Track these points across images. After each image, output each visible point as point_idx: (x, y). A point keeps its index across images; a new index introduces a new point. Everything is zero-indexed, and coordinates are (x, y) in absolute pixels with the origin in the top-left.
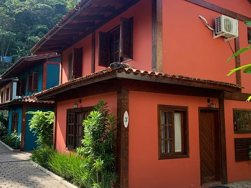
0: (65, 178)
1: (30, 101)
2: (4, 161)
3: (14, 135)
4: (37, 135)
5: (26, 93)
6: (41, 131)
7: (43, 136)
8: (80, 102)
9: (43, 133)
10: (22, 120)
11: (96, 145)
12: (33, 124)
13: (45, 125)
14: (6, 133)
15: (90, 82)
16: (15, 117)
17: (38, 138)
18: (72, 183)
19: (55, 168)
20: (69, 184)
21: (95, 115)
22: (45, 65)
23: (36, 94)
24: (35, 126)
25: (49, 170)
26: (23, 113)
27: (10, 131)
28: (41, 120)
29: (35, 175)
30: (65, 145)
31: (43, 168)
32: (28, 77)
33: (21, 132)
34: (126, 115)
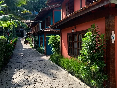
0: (69, 72)
1: (47, 31)
2: (37, 60)
3: (41, 48)
4: (52, 47)
5: (46, 27)
6: (54, 45)
7: (55, 48)
8: (76, 28)
9: (55, 47)
10: (45, 40)
11: (91, 55)
12: (50, 42)
13: (56, 43)
14: (38, 47)
15: (85, 12)
16: (41, 39)
17: (53, 49)
18: (74, 76)
19: (63, 66)
20: (72, 76)
21: (90, 34)
22: (54, 12)
23: (50, 26)
24: (51, 43)
25: (59, 66)
26: (45, 37)
27: (39, 46)
28: (54, 40)
29: (53, 69)
30: (67, 53)
31: (56, 65)
32: (46, 19)
33: (45, 46)
34: (113, 34)
